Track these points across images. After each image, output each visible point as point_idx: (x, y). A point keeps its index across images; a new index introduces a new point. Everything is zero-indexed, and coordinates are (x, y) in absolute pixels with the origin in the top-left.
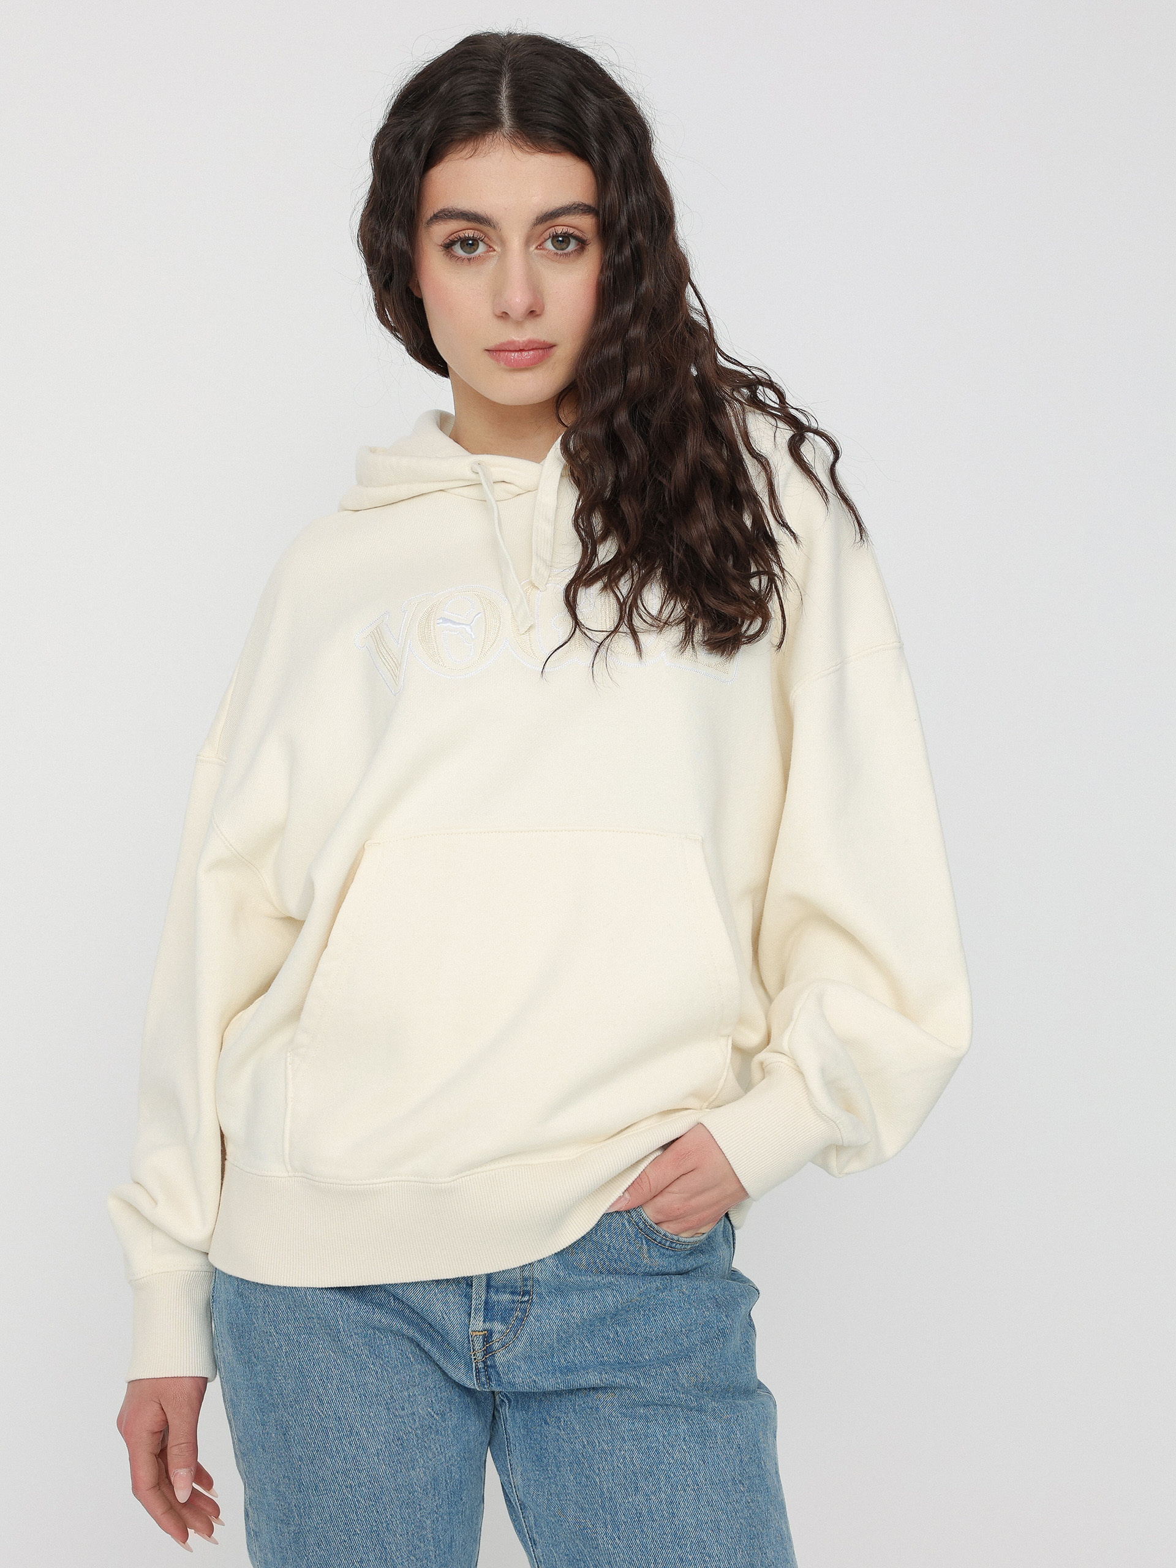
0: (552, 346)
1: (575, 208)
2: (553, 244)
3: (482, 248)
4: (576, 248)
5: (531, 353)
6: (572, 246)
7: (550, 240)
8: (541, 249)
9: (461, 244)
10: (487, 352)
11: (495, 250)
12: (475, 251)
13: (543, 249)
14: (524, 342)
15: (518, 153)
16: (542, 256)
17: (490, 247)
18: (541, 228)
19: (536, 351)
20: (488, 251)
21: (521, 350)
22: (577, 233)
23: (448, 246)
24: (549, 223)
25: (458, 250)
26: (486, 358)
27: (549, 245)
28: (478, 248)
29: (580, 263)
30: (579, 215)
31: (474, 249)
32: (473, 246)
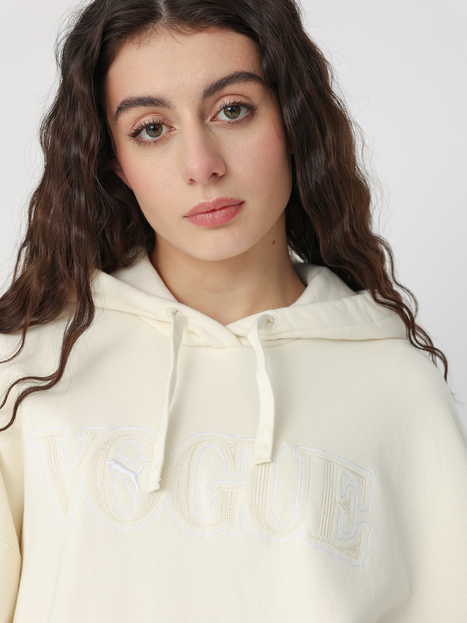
0: (242, 203)
1: (237, 76)
2: (226, 114)
3: (165, 129)
4: (246, 115)
5: (223, 211)
6: (243, 113)
7: (222, 112)
8: (215, 121)
9: (147, 130)
10: (186, 219)
11: (175, 129)
12: (160, 134)
13: (218, 120)
14: (213, 202)
15: (179, 37)
16: (218, 127)
17: (172, 127)
18: (211, 100)
19: (228, 209)
20: (170, 131)
21: (213, 211)
22: (244, 100)
23: (136, 134)
24: (217, 95)
25: (145, 136)
26: (186, 223)
27: (222, 116)
28: (162, 130)
29: (253, 127)
30: (242, 83)
31: (159, 132)
32: (157, 130)
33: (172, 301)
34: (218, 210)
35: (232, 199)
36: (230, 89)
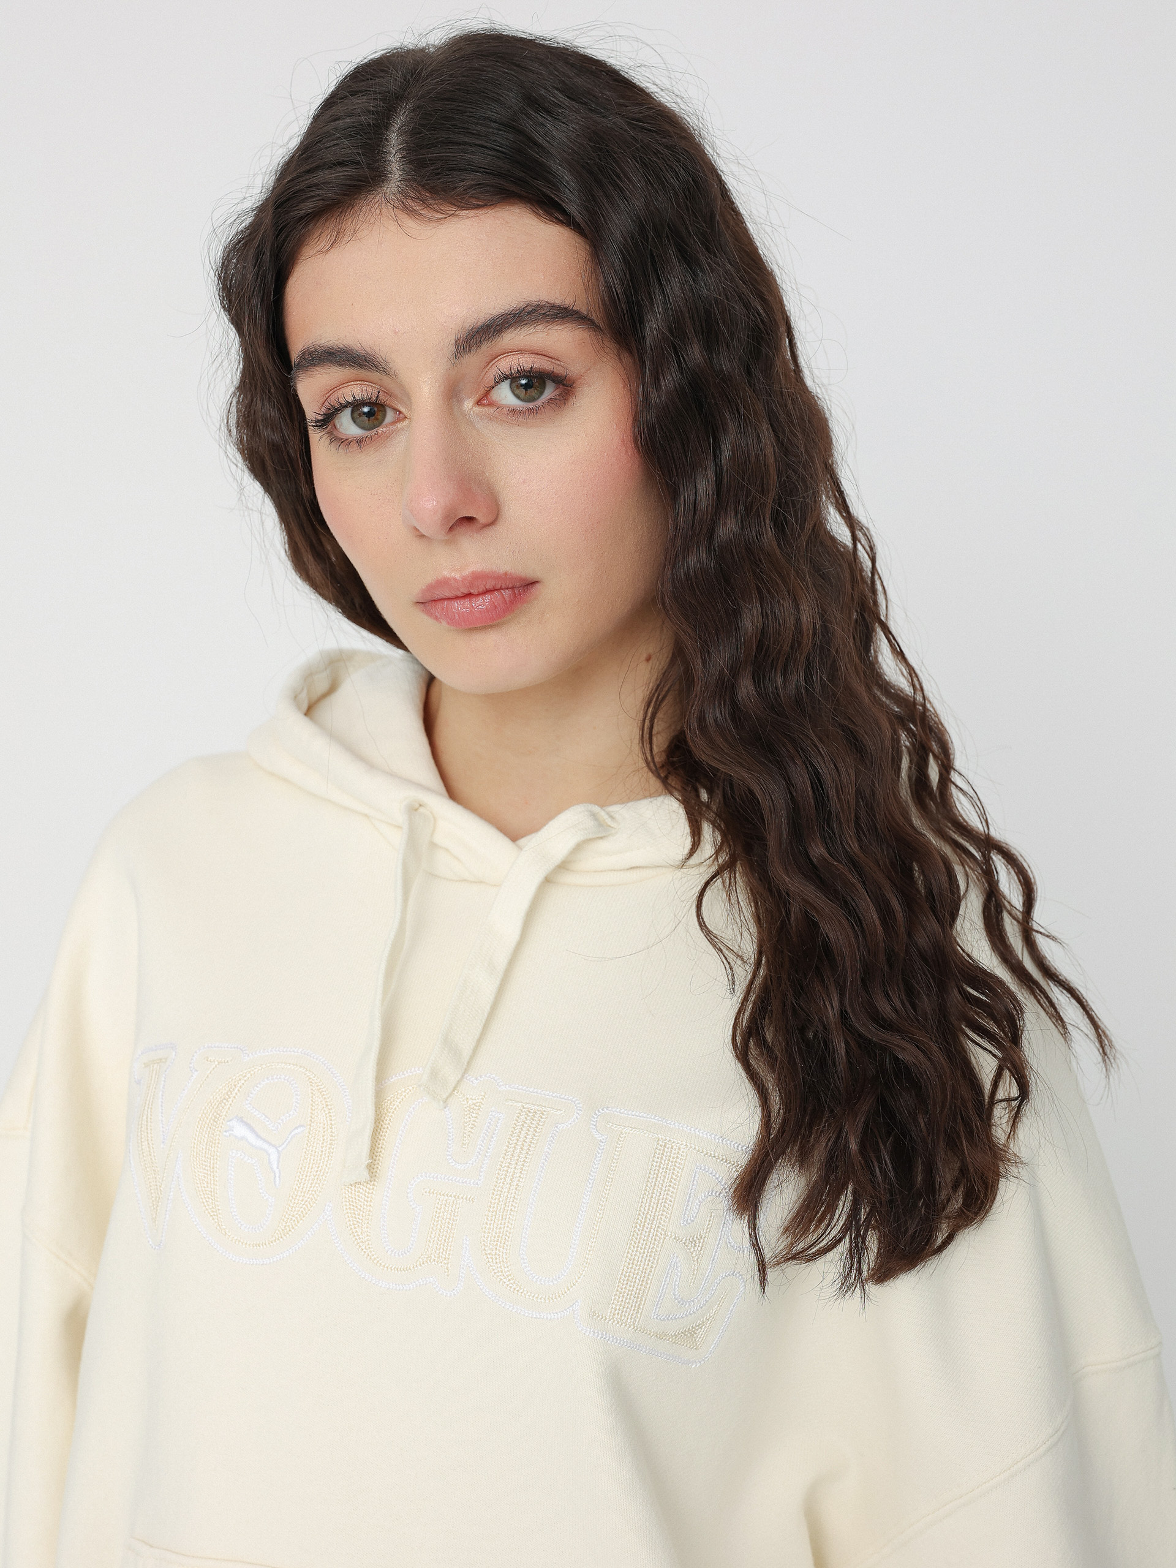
0: (530, 584)
1: (529, 313)
2: (513, 392)
3: (390, 416)
4: (555, 396)
5: (488, 598)
6: (550, 392)
7: (504, 387)
8: (484, 405)
9: (352, 412)
10: (419, 607)
11: (406, 417)
12: (379, 422)
13: (491, 404)
14: (464, 579)
16: (490, 418)
17: (403, 414)
18: (473, 361)
19: (498, 594)
20: (400, 420)
21: (469, 595)
23: (324, 422)
25: (347, 424)
26: (421, 616)
27: (505, 395)
28: (384, 416)
29: (567, 422)
30: (541, 326)
31: (377, 419)
32: (374, 415)
33: (441, 794)
34: (477, 595)
35: (506, 574)
36: (513, 338)
